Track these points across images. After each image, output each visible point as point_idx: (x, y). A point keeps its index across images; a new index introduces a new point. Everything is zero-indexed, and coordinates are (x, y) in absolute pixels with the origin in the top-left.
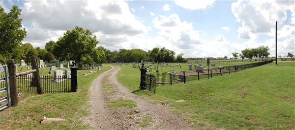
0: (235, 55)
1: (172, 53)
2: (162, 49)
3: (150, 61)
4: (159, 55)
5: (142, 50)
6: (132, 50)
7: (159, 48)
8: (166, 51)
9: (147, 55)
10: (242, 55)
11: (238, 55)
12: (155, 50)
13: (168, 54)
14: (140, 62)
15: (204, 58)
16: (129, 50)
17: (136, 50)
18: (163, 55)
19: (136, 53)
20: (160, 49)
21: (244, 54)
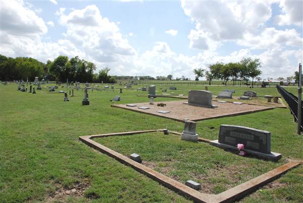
0: (199, 73)
1: (91, 66)
2: (73, 59)
3: (51, 80)
4: (68, 70)
5: (35, 60)
6: (17, 58)
7: (67, 57)
8: (80, 62)
9: (45, 69)
10: (210, 73)
11: (204, 73)
12: (61, 61)
13: (84, 67)
14: (32, 80)
15: (136, 77)
16: (10, 58)
17: (25, 59)
18: (74, 69)
19: (24, 63)
20: (69, 60)
21: (212, 72)
